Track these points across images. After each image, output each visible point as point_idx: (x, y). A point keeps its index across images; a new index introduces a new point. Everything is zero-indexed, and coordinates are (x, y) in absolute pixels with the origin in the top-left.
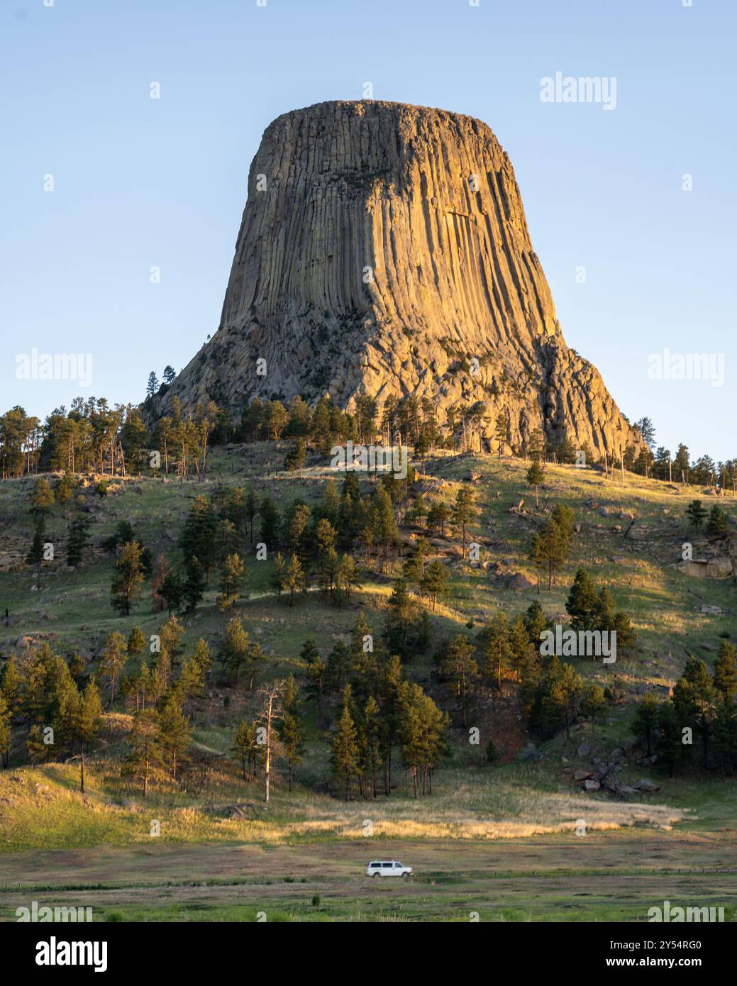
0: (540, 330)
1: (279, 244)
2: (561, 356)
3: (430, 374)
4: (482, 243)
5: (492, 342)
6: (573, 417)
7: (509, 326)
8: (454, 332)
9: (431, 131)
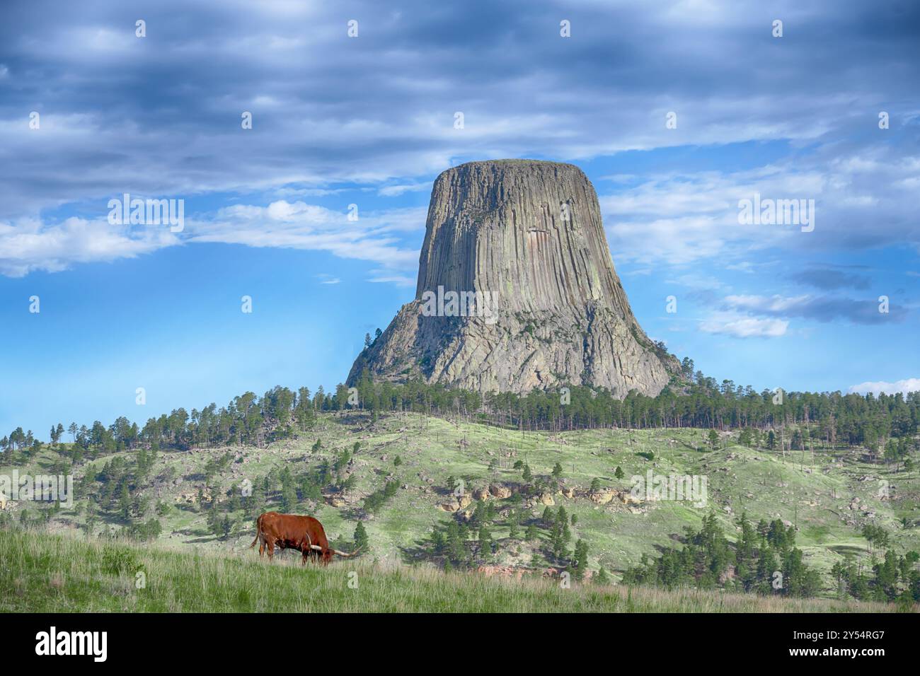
0: (588, 296)
2: (597, 314)
3: (506, 337)
4: (554, 247)
5: (558, 307)
6: (600, 351)
7: (568, 297)
8: (527, 307)
9: (522, 182)
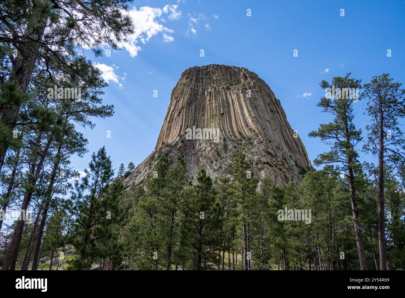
1: (192, 110)
